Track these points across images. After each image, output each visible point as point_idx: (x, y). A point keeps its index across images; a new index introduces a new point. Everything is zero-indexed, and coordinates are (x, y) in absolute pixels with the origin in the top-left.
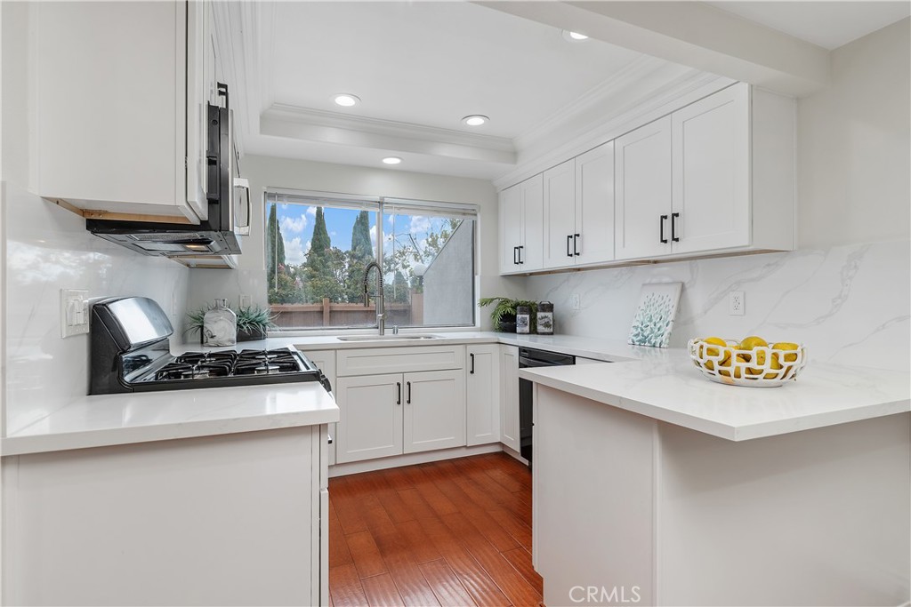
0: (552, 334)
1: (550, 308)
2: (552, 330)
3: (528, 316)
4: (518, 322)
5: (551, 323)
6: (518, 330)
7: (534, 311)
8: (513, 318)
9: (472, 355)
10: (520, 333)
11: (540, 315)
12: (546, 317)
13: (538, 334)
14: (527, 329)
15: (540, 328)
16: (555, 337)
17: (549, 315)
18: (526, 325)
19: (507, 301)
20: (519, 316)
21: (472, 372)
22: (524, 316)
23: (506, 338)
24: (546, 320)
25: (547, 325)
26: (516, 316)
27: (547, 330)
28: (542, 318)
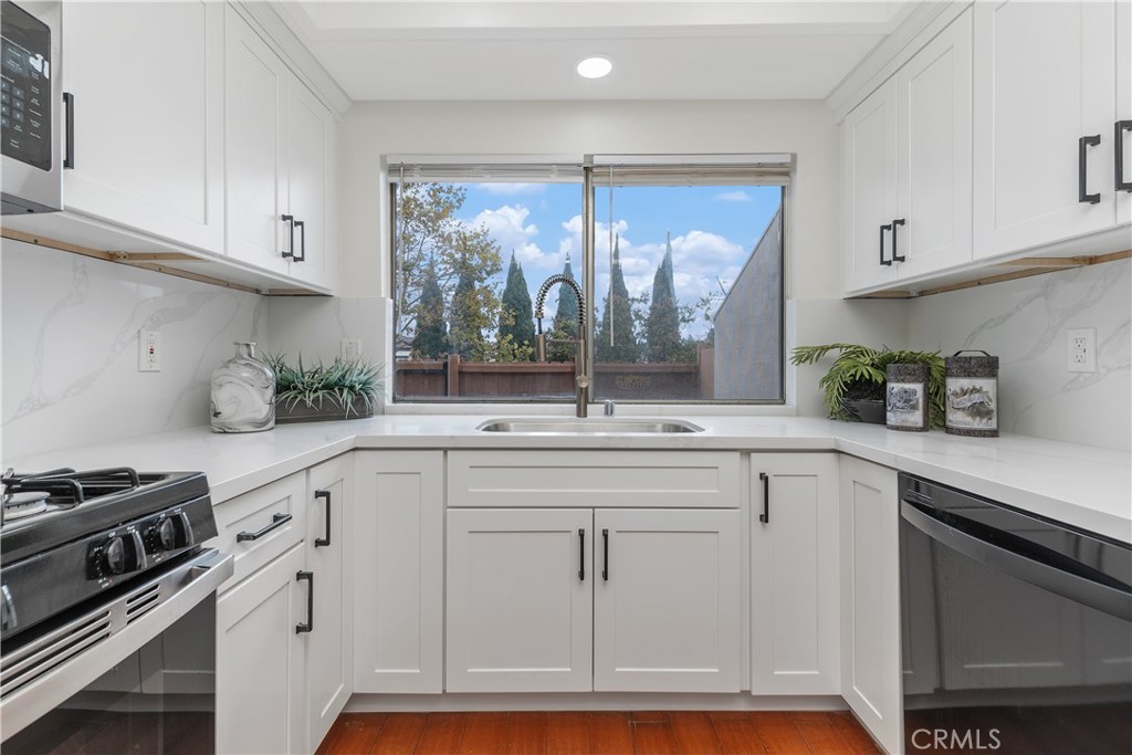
0: (994, 434)
1: (988, 366)
2: (993, 425)
3: (918, 387)
4: (892, 400)
5: (993, 406)
6: (891, 418)
7: (935, 374)
8: (880, 391)
9: (764, 478)
10: (897, 428)
11: (954, 384)
12: (975, 390)
13: (949, 430)
14: (917, 418)
15: (957, 418)
16: (1002, 442)
17: (987, 385)
18: (914, 407)
19: (863, 352)
20: (894, 387)
21: (765, 518)
22: (907, 386)
23: (859, 438)
24: (976, 398)
25: (978, 410)
26: (884, 383)
27: (978, 424)
28: (964, 393)
